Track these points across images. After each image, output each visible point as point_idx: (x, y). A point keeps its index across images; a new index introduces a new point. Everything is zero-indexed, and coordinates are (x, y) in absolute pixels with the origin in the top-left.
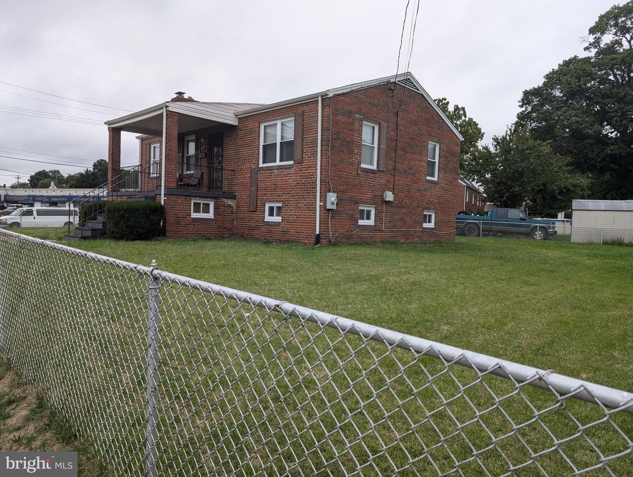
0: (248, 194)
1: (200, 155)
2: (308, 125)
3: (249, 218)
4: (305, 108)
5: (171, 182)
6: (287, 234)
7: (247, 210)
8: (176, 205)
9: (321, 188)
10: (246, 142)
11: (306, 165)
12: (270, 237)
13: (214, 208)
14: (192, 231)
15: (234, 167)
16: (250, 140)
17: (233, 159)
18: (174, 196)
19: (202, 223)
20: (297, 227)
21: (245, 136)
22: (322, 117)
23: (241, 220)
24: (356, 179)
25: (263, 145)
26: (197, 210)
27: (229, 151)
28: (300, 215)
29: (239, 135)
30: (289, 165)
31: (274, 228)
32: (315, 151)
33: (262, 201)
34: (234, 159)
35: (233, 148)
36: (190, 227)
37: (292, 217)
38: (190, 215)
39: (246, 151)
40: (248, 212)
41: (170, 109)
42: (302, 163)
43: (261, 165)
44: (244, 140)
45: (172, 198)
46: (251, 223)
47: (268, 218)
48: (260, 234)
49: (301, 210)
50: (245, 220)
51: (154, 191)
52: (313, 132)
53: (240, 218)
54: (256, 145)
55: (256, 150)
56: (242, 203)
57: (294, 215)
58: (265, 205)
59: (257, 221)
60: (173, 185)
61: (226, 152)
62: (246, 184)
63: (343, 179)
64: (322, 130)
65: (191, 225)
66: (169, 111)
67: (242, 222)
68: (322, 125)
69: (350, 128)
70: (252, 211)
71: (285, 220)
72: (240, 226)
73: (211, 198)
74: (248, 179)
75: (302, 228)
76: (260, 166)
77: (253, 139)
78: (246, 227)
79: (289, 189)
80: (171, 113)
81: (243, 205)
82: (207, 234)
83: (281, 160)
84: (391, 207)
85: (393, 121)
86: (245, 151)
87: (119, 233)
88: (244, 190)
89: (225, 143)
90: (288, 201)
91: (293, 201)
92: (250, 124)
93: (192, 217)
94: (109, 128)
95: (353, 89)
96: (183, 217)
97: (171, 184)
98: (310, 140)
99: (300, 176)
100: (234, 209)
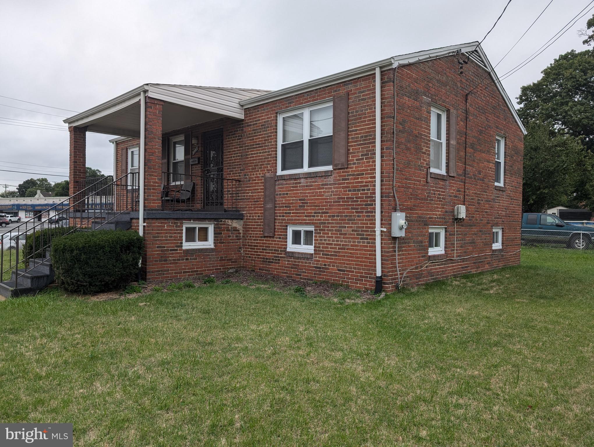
0: (261, 213)
1: (191, 160)
2: (357, 112)
3: (263, 246)
4: (351, 87)
5: (154, 200)
6: (324, 272)
7: (260, 234)
8: (161, 233)
9: (382, 205)
10: (256, 142)
11: (354, 171)
12: (296, 274)
13: (215, 234)
14: (184, 269)
15: (240, 176)
16: (262, 138)
17: (237, 165)
18: (158, 221)
19: (199, 256)
20: (340, 263)
21: (255, 133)
22: (382, 99)
23: (251, 249)
24: (425, 190)
25: (282, 145)
26: (190, 238)
27: (232, 154)
28: (346, 245)
29: (245, 132)
30: (326, 172)
31: (302, 262)
32: (370, 151)
33: (282, 223)
34: (240, 165)
35: (237, 151)
36: (182, 263)
37: (331, 248)
38: (182, 246)
39: (257, 153)
40: (261, 237)
41: (150, 95)
42: (347, 168)
43: (280, 172)
44: (253, 139)
45: (154, 223)
46: (266, 253)
47: (291, 247)
48: (281, 269)
49: (347, 238)
50: (257, 249)
51: (128, 213)
52: (365, 121)
53: (249, 245)
54: (272, 145)
55: (272, 151)
56: (251, 225)
57: (335, 245)
58: (287, 229)
59: (275, 250)
60: (157, 204)
61: (227, 155)
62: (257, 199)
63: (411, 190)
64: (382, 118)
65: (183, 260)
66: (149, 97)
67: (252, 251)
68: (382, 110)
69: (417, 115)
70: (267, 237)
71: (321, 251)
72: (250, 257)
73: (210, 219)
74: (260, 192)
75: (350, 264)
76: (277, 174)
77: (268, 137)
78: (258, 258)
79: (325, 206)
80: (153, 101)
81: (254, 228)
82: (205, 270)
83: (311, 165)
84: (462, 226)
85: (461, 107)
86: (255, 154)
87: (73, 284)
88: (255, 207)
89: (226, 144)
90: (325, 223)
91: (333, 223)
92: (262, 116)
93: (184, 248)
94: (69, 128)
95: (421, 58)
96: (171, 250)
97: (153, 203)
98: (360, 134)
99: (343, 187)
100: (240, 233)
